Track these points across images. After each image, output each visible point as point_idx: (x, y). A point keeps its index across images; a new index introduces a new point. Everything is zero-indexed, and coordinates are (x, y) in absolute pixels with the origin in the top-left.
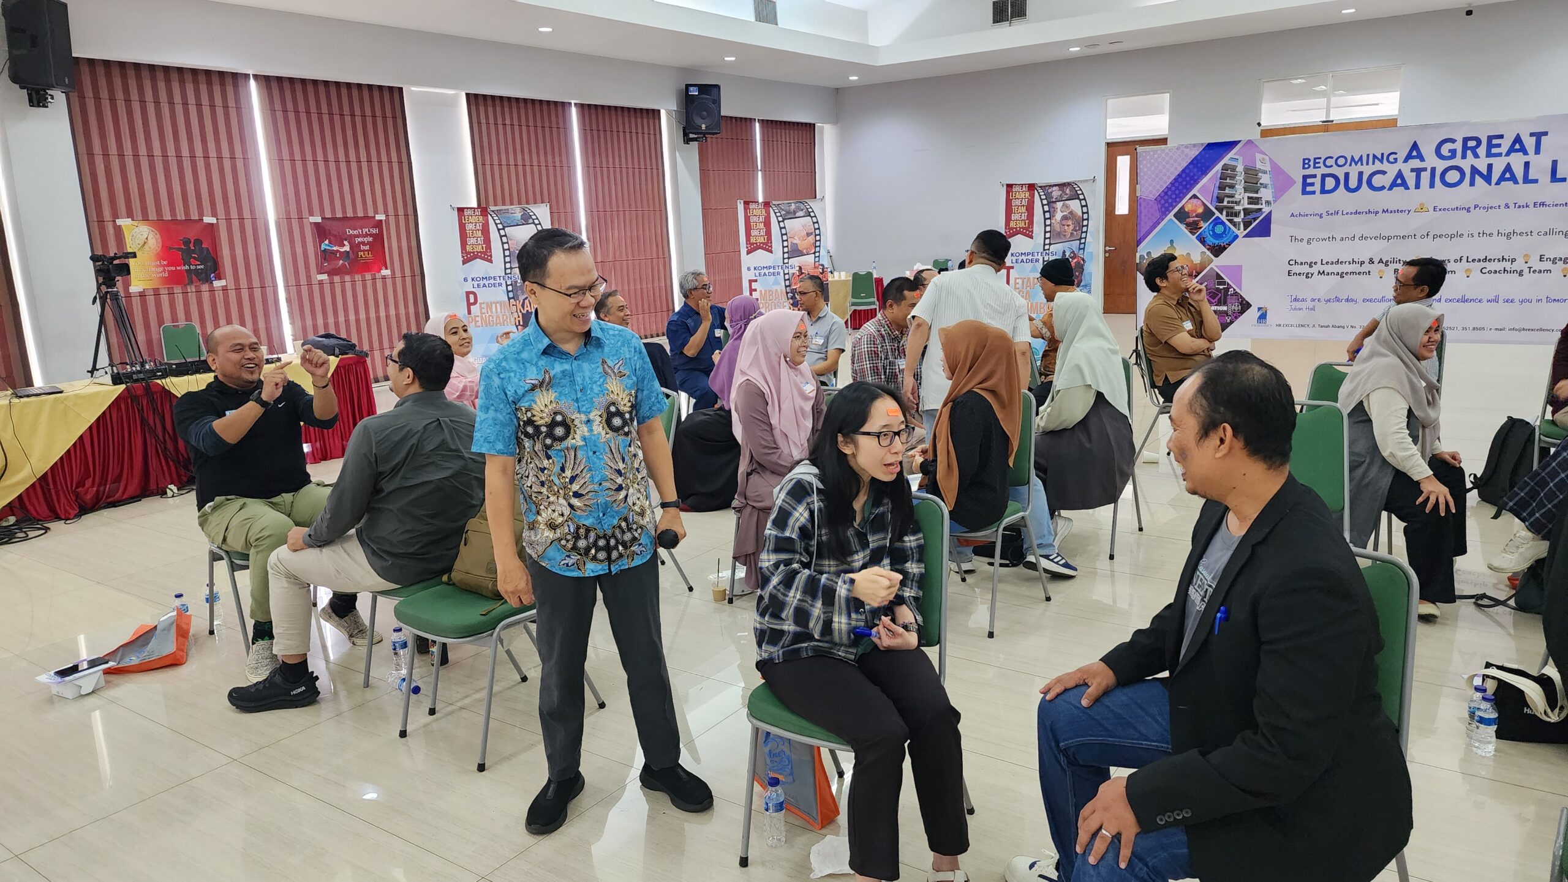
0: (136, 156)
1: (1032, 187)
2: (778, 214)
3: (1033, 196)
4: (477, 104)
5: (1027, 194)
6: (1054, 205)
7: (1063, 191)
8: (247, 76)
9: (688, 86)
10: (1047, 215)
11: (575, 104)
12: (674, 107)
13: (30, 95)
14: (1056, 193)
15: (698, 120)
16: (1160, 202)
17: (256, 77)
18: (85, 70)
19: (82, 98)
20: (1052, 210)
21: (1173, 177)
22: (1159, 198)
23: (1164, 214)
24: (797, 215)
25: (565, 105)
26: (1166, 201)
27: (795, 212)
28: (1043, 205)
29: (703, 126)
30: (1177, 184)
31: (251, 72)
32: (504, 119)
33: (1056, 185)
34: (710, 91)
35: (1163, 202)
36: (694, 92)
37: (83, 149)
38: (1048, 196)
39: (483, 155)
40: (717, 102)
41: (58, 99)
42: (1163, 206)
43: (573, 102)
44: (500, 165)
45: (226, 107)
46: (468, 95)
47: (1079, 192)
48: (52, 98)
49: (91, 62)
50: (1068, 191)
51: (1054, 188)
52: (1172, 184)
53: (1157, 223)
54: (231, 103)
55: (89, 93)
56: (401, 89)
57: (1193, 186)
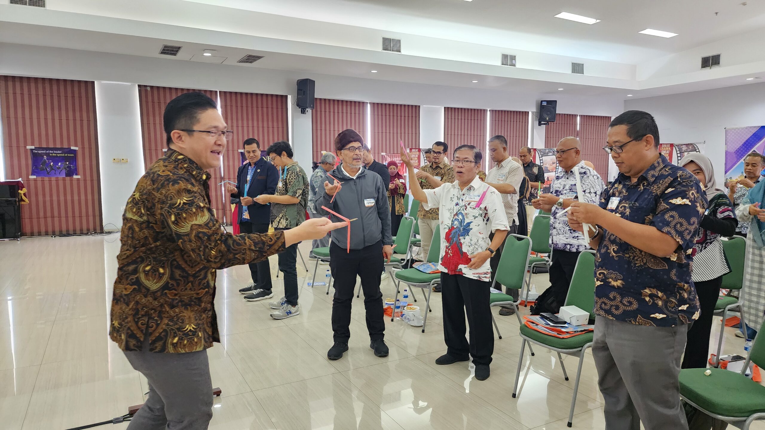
0: (330, 130)
1: (672, 145)
2: (540, 154)
3: (672, 149)
4: (448, 111)
5: (670, 149)
6: (683, 154)
7: (688, 148)
8: (367, 103)
9: (542, 101)
10: (679, 158)
11: (490, 110)
12: (535, 110)
13: (302, 110)
14: (684, 148)
15: (545, 116)
16: (736, 153)
17: (370, 103)
18: (318, 102)
19: (316, 111)
20: (682, 156)
21: (743, 142)
22: (736, 152)
23: (738, 160)
24: (549, 154)
25: (485, 111)
26: (740, 153)
27: (548, 153)
28: (677, 154)
29: (547, 118)
30: (745, 145)
31: (368, 102)
32: (458, 117)
33: (685, 145)
34: (552, 104)
35: (738, 153)
36: (545, 104)
37: (314, 128)
38: (680, 150)
39: (448, 131)
40: (555, 108)
41: (309, 111)
42: (738, 155)
43: (488, 109)
44: (455, 135)
45: (359, 114)
46: (445, 108)
47: (696, 148)
48: (307, 111)
49: (320, 99)
50: (690, 147)
51: (683, 146)
52: (743, 145)
53: (735, 163)
54: (361, 113)
55: (319, 110)
56: (419, 106)
57: (753, 146)
